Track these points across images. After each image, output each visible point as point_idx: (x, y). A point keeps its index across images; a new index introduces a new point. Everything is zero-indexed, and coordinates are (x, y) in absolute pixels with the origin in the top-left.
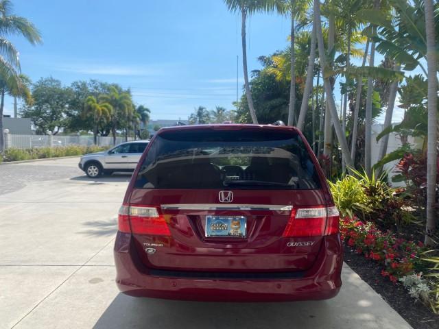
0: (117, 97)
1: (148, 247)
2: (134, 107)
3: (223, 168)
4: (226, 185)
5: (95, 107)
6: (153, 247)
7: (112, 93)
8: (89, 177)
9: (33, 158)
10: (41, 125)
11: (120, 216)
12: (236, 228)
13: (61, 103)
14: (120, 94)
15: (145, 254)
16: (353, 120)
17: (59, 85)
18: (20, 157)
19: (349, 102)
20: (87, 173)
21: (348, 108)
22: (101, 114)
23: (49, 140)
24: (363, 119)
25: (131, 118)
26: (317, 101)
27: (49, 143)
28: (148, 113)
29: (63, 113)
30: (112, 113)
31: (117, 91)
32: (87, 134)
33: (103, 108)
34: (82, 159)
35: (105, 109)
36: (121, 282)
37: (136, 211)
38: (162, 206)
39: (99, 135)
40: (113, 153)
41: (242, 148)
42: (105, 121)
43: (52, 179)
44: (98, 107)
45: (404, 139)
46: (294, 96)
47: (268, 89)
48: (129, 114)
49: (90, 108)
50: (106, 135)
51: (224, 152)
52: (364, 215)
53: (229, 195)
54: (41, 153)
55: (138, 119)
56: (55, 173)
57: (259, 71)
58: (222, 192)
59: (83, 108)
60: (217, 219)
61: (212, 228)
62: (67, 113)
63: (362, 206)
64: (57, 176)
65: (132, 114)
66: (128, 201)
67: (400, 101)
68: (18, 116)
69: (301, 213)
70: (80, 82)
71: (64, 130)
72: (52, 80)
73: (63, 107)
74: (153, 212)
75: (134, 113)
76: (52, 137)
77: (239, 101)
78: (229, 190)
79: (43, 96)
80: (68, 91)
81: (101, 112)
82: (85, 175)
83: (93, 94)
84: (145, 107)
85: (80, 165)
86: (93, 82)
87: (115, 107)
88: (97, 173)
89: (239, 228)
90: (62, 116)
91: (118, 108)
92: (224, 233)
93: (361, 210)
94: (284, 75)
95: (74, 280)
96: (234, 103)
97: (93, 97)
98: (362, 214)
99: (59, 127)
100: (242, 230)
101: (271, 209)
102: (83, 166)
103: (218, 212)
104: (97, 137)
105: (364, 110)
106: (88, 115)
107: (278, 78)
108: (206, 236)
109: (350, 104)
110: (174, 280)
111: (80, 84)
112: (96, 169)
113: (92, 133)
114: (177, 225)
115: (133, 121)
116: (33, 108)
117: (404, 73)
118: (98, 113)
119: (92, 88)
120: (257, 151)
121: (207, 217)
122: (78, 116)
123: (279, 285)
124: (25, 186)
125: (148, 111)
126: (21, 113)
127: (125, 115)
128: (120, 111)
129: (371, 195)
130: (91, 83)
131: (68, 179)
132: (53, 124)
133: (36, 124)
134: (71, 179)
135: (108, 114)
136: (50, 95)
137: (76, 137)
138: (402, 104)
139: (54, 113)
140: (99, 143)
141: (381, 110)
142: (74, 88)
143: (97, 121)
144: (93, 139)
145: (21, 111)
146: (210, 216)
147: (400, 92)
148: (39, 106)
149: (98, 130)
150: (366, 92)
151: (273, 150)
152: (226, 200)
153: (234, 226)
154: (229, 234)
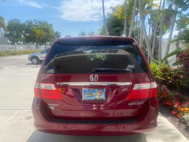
0: (46, 27)
1: (50, 106)
2: (54, 32)
3: (93, 60)
4: (94, 71)
5: (36, 32)
6: (53, 106)
7: (44, 26)
8: (33, 64)
9: (9, 55)
10: (12, 40)
11: (35, 89)
12: (99, 95)
13: (21, 30)
14: (47, 26)
16: (153, 37)
17: (20, 22)
18: (2, 55)
19: (152, 28)
20: (32, 62)
21: (151, 31)
22: (39, 35)
23: (16, 47)
24: (158, 36)
25: (53, 37)
26: (136, 28)
27: (16, 49)
28: (60, 34)
29: (22, 35)
30: (44, 35)
31: (46, 25)
32: (34, 44)
33: (40, 32)
34: (29, 56)
37: (43, 86)
38: (58, 83)
39: (39, 44)
40: (44, 53)
41: (102, 50)
42: (41, 38)
43: (16, 65)
44: (38, 32)
45: (177, 45)
46: (126, 25)
47: (114, 23)
48: (52, 35)
49: (34, 33)
50: (42, 45)
51: (94, 52)
52: (160, 82)
53: (96, 76)
54: (12, 53)
55: (56, 37)
56: (18, 62)
57: (110, 14)
58: (92, 75)
59: (31, 33)
60: (89, 90)
61: (86, 95)
62: (24, 35)
63: (160, 77)
64: (19, 63)
65: (53, 35)
67: (177, 27)
68: (3, 37)
69: (136, 87)
70: (29, 20)
71: (23, 42)
72: (16, 20)
73: (22, 32)
74: (53, 87)
75: (54, 34)
76: (17, 45)
77: (101, 29)
78: (95, 74)
79: (12, 27)
80: (24, 25)
81: (39, 34)
82: (31, 63)
83: (35, 26)
84: (59, 32)
85: (29, 58)
86: (35, 20)
87: (45, 32)
88: (36, 62)
89: (101, 95)
90: (21, 36)
91: (47, 33)
92: (93, 98)
93: (158, 79)
94: (122, 16)
96: (99, 30)
97: (35, 28)
98: (159, 81)
99: (21, 41)
102: (30, 59)
103: (91, 87)
104: (38, 46)
105: (158, 32)
106: (33, 36)
107: (118, 18)
108: (83, 100)
109: (152, 29)
111: (29, 21)
112: (36, 60)
113: (36, 44)
115: (53, 38)
116: (8, 32)
117: (182, 12)
118: (38, 35)
119: (35, 23)
120: (110, 52)
121: (83, 89)
122: (29, 36)
123: (123, 127)
124: (3, 68)
125: (60, 33)
126: (3, 35)
127: (50, 35)
128: (48, 34)
129: (164, 72)
130: (34, 21)
131: (24, 65)
132: (18, 40)
133: (10, 40)
134: (25, 65)
135: (42, 35)
136: (16, 26)
137: (28, 46)
138: (177, 28)
139: (18, 34)
140: (39, 48)
141: (166, 32)
142: (26, 23)
143: (37, 38)
144: (36, 47)
145: (3, 34)
146: (85, 89)
147: (177, 23)
148: (11, 31)
149: (38, 42)
150: (160, 23)
151: (118, 51)
152: (94, 80)
153: (98, 94)
154: (96, 99)
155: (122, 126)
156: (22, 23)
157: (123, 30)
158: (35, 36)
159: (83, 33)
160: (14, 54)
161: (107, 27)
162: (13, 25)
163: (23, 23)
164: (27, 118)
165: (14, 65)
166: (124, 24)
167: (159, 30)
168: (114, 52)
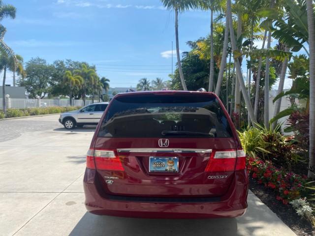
0: (86, 71)
1: (108, 179)
2: (98, 78)
3: (162, 122)
4: (164, 135)
5: (70, 79)
6: (111, 179)
7: (83, 69)
8: (66, 129)
9: (27, 115)
10: (32, 92)
11: (88, 157)
12: (171, 166)
13: (46, 76)
14: (88, 69)
15: (106, 184)
16: (256, 87)
17: (45, 62)
18: (17, 114)
19: (253, 74)
20: (65, 126)
21: (252, 78)
22: (74, 84)
23: (38, 103)
24: (263, 87)
25: (96, 86)
26: (229, 74)
27: (38, 105)
28: (108, 82)
29: (48, 83)
30: (83, 83)
31: (86, 67)
32: (65, 98)
33: (76, 79)
34: (61, 116)
35: (78, 80)
36: (89, 204)
37: (99, 153)
38: (118, 150)
39: (73, 98)
40: (84, 111)
41: (175, 108)
42: (78, 89)
43: (39, 130)
44: (73, 79)
45: (292, 100)
46: (213, 70)
47: (195, 65)
48: (95, 84)
49: (67, 80)
50: (78, 99)
51: (163, 110)
52: (264, 156)
53: (166, 141)
54: (32, 111)
55: (101, 87)
56: (42, 126)
57: (188, 52)
58: (161, 139)
59: (61, 80)
60: (157, 159)
61: (154, 166)
62: (50, 83)
63: (262, 149)
64: (44, 128)
65: (97, 84)
66: (93, 147)
68: (16, 86)
69: (218, 155)
71: (49, 95)
72: (39, 60)
73: (47, 78)
74: (112, 154)
75: (98, 82)
76: (40, 100)
77: (174, 74)
78: (166, 138)
80: (51, 68)
81: (74, 82)
83: (69, 69)
84: (106, 78)
85: (60, 120)
86: (69, 61)
87: (85, 78)
88: (72, 126)
89: (173, 165)
90: (47, 85)
91: (87, 79)
92: (163, 169)
93: (261, 152)
94: (206, 55)
95: (55, 203)
96: (170, 75)
97: (69, 72)
98: (262, 155)
99: (45, 93)
100: (176, 167)
101: (196, 152)
102: (62, 121)
103: (158, 154)
104: (72, 100)
105: (263, 80)
106: (66, 84)
107: (201, 57)
108: (150, 171)
109: (254, 76)
110: (127, 203)
111: (59, 62)
112: (71, 123)
113: (69, 97)
114: (129, 164)
115: (97, 89)
116: (26, 80)
117: (292, 53)
118: (72, 83)
119: (68, 65)
120: (186, 110)
121: (150, 157)
122: (59, 85)
123: (202, 207)
124: (21, 135)
125: (108, 80)
126: (18, 84)
127: (91, 84)
128: (89, 82)
129: (269, 141)
130: (67, 62)
131: (52, 130)
132: (40, 91)
133: (28, 91)
134: (54, 130)
135: (80, 83)
136: (39, 70)
137: (57, 100)
138: (290, 75)
139: (41, 83)
140: (73, 104)
141: (276, 80)
142: (55, 65)
143: (72, 89)
144: (69, 102)
145: (18, 82)
146: (152, 157)
147: (289, 67)
148: (31, 78)
149: (72, 95)
150: (265, 67)
151: (198, 109)
152: (163, 145)
153: (169, 164)
154: (166, 170)
155: (201, 205)
156: (48, 65)
157: (209, 77)
158: (68, 84)
159: (145, 80)
160: (34, 114)
161: (183, 73)
162: (34, 69)
163: (50, 65)
164: (67, 204)
165: (37, 131)
166: (210, 67)
167: (264, 77)
168: (191, 111)
